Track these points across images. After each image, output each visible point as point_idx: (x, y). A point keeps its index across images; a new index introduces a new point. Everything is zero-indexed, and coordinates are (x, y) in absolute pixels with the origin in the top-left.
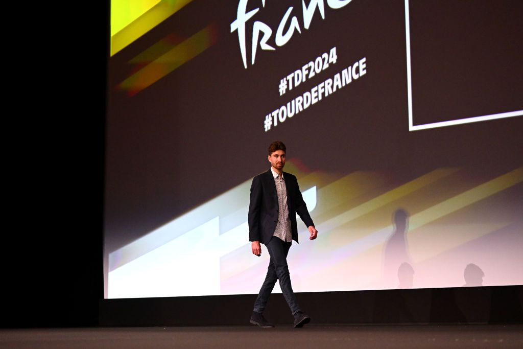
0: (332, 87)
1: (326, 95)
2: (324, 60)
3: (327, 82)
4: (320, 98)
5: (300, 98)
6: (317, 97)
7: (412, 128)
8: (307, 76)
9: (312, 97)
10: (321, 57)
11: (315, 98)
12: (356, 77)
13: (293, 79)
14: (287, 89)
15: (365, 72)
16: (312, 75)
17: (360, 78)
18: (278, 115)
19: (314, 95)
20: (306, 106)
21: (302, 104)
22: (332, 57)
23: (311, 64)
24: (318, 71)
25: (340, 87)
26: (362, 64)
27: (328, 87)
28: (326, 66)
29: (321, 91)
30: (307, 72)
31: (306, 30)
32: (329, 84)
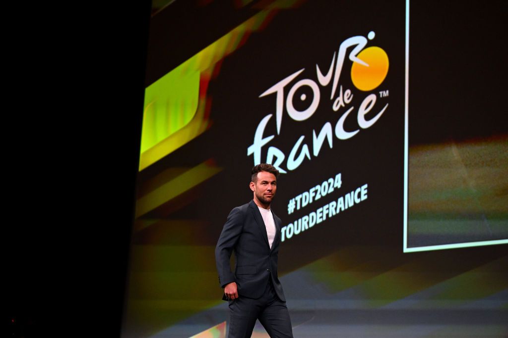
0: (336, 209)
1: (330, 215)
2: (329, 184)
3: (331, 204)
4: (324, 218)
5: (306, 217)
6: (322, 217)
7: (406, 250)
8: (314, 198)
9: (317, 217)
10: (327, 181)
11: (320, 218)
12: (358, 201)
13: (301, 199)
14: (295, 209)
15: (366, 197)
16: (318, 197)
17: (361, 202)
18: (285, 231)
19: (319, 215)
20: (311, 225)
21: (308, 223)
22: (338, 182)
23: (318, 187)
24: (324, 194)
25: (343, 209)
26: (363, 190)
27: (331, 209)
28: (331, 190)
29: (325, 212)
30: (314, 194)
31: (315, 157)
32: (333, 206)
